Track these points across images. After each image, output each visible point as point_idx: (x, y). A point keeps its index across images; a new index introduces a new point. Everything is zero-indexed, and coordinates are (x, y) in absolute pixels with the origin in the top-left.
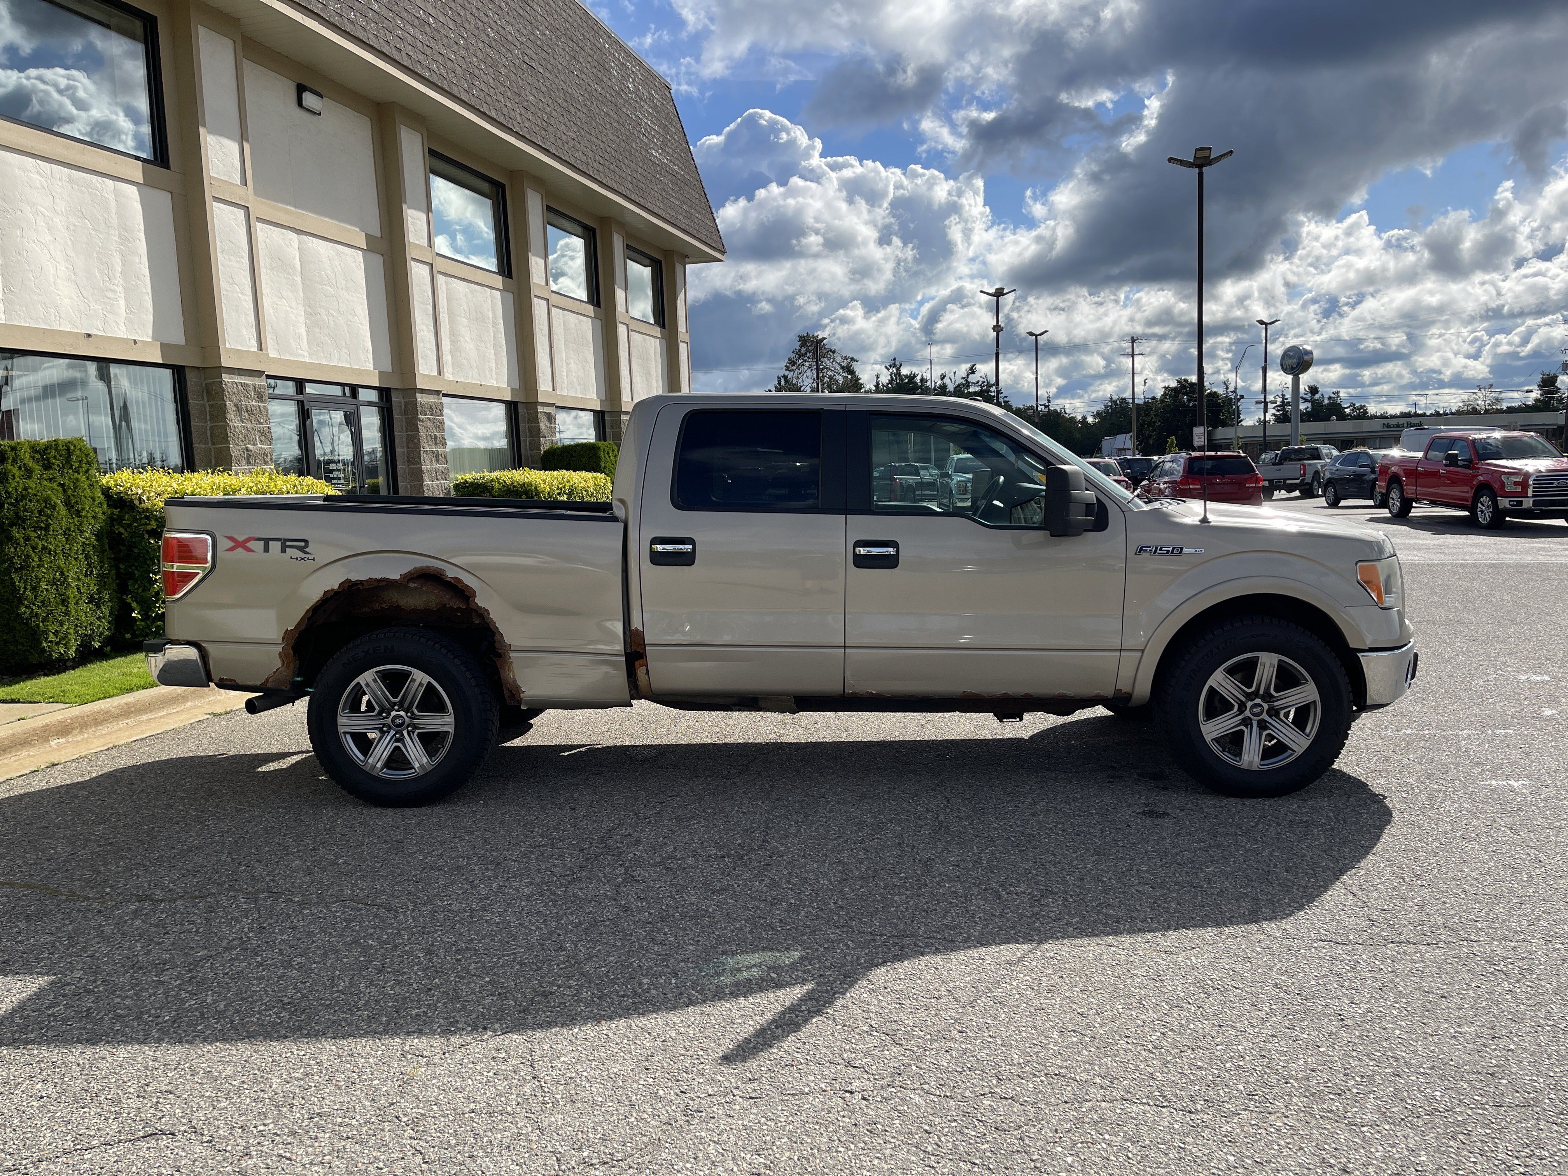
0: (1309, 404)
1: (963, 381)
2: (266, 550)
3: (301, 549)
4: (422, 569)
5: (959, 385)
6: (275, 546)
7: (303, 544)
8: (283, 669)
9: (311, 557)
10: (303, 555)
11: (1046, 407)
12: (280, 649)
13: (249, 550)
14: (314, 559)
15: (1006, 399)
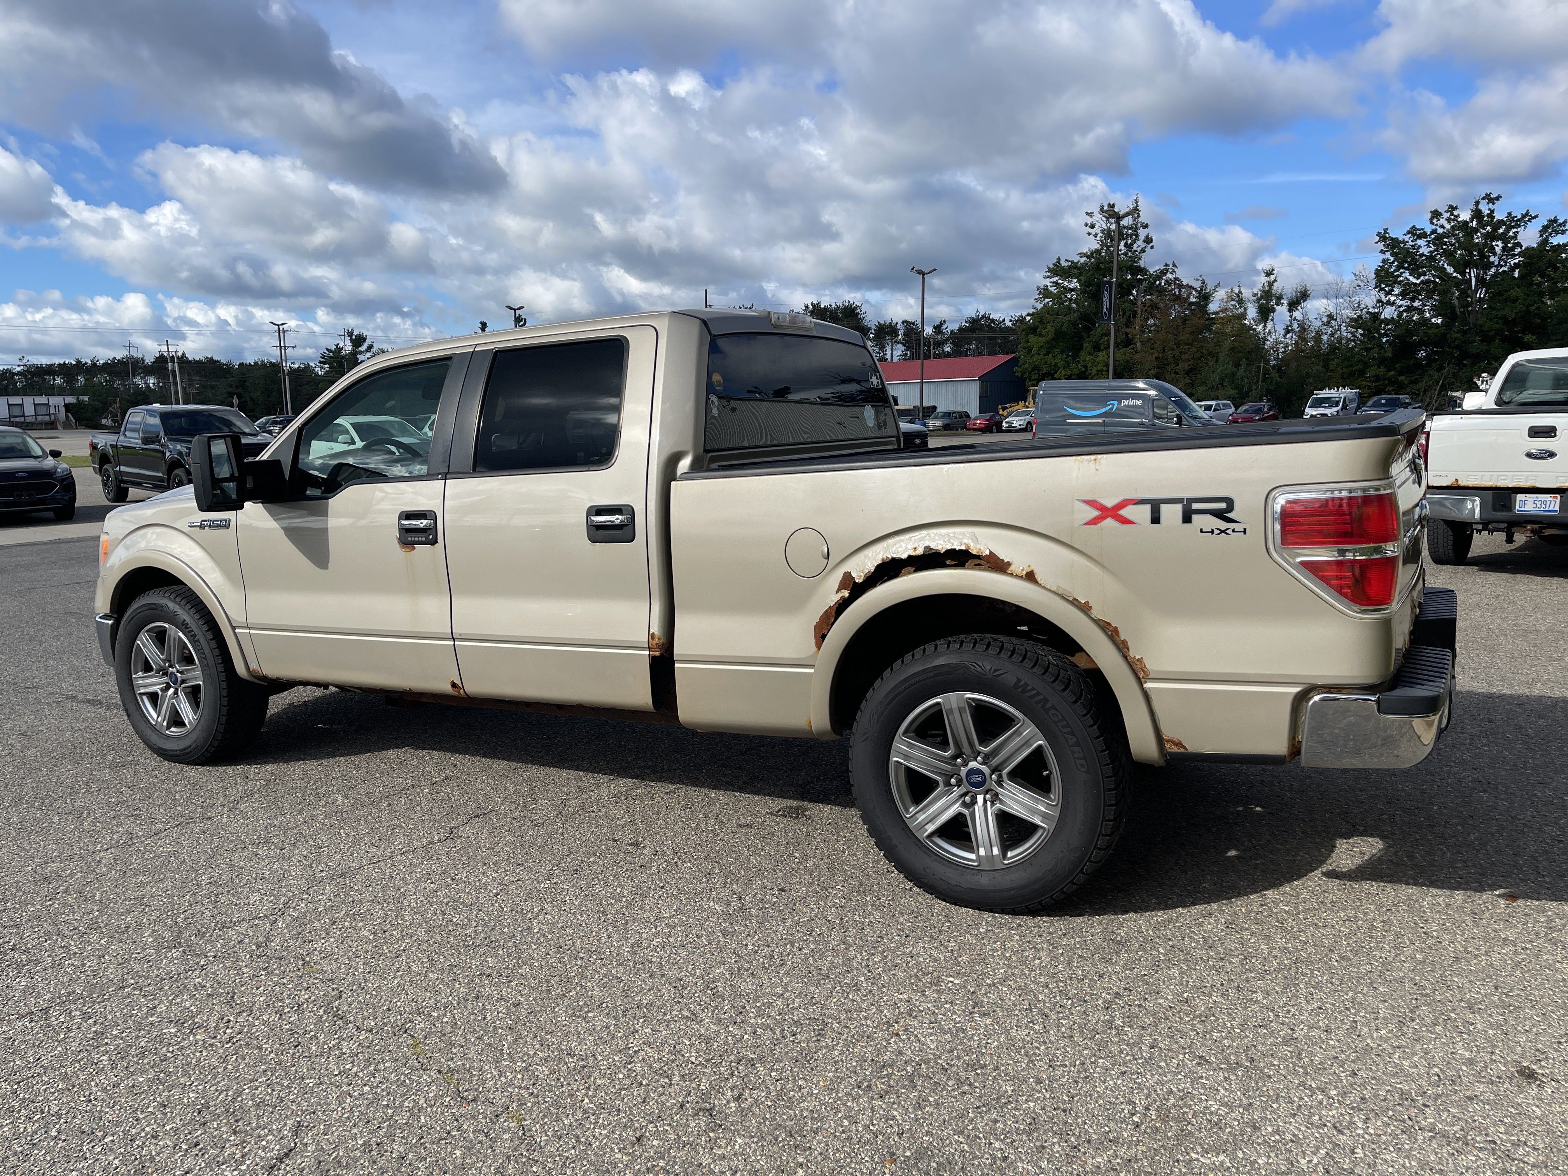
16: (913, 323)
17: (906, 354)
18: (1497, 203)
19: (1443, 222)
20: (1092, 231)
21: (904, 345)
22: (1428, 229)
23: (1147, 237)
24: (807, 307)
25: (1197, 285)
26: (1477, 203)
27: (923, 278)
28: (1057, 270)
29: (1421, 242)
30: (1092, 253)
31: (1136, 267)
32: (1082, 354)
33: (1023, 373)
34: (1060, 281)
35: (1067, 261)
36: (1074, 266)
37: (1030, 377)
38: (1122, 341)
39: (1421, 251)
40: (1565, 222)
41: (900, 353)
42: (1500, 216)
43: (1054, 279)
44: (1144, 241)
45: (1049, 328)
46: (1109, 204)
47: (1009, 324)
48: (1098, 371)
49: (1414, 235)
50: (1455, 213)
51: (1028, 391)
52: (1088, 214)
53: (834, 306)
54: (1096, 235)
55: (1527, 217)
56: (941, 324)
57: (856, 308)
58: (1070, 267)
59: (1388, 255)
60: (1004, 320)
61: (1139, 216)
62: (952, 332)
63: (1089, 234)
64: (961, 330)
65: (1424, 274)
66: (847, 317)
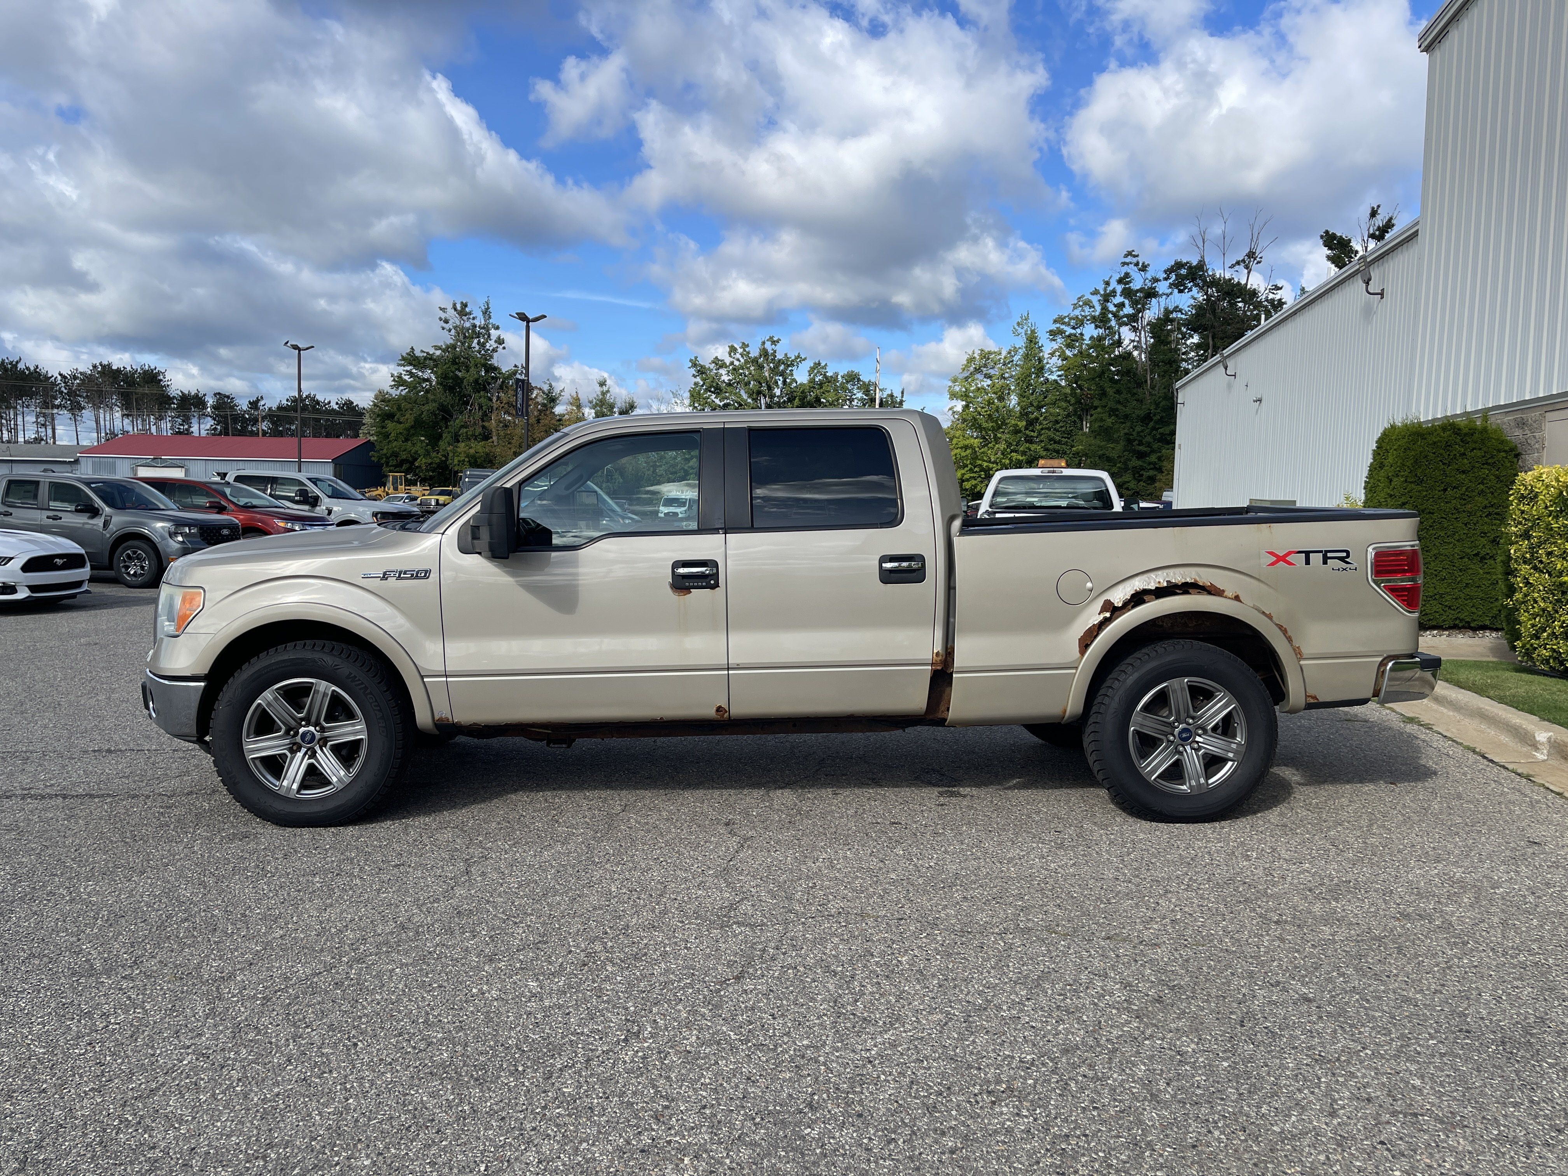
16: (228, 397)
17: (215, 429)
18: (778, 345)
19: (738, 356)
20: (447, 326)
21: (214, 419)
22: (728, 360)
23: (499, 337)
24: (95, 367)
25: (546, 388)
26: (764, 343)
27: (299, 354)
28: (411, 359)
29: (723, 371)
30: (448, 347)
31: (490, 365)
32: (441, 443)
33: (380, 458)
34: (414, 371)
35: (422, 351)
36: (430, 357)
37: (387, 463)
38: (480, 434)
39: (723, 378)
40: (826, 365)
41: (208, 427)
42: (780, 356)
43: (408, 368)
44: (496, 342)
45: (408, 416)
46: (462, 303)
47: (336, 407)
48: (459, 461)
49: (717, 364)
50: (747, 349)
51: (387, 476)
52: (441, 309)
53: (129, 368)
54: (450, 331)
55: (799, 359)
56: (258, 401)
57: (159, 373)
58: (425, 358)
59: (698, 379)
60: (329, 403)
61: (490, 317)
62: (270, 409)
63: (443, 329)
64: (280, 408)
65: (727, 398)
66: (147, 382)
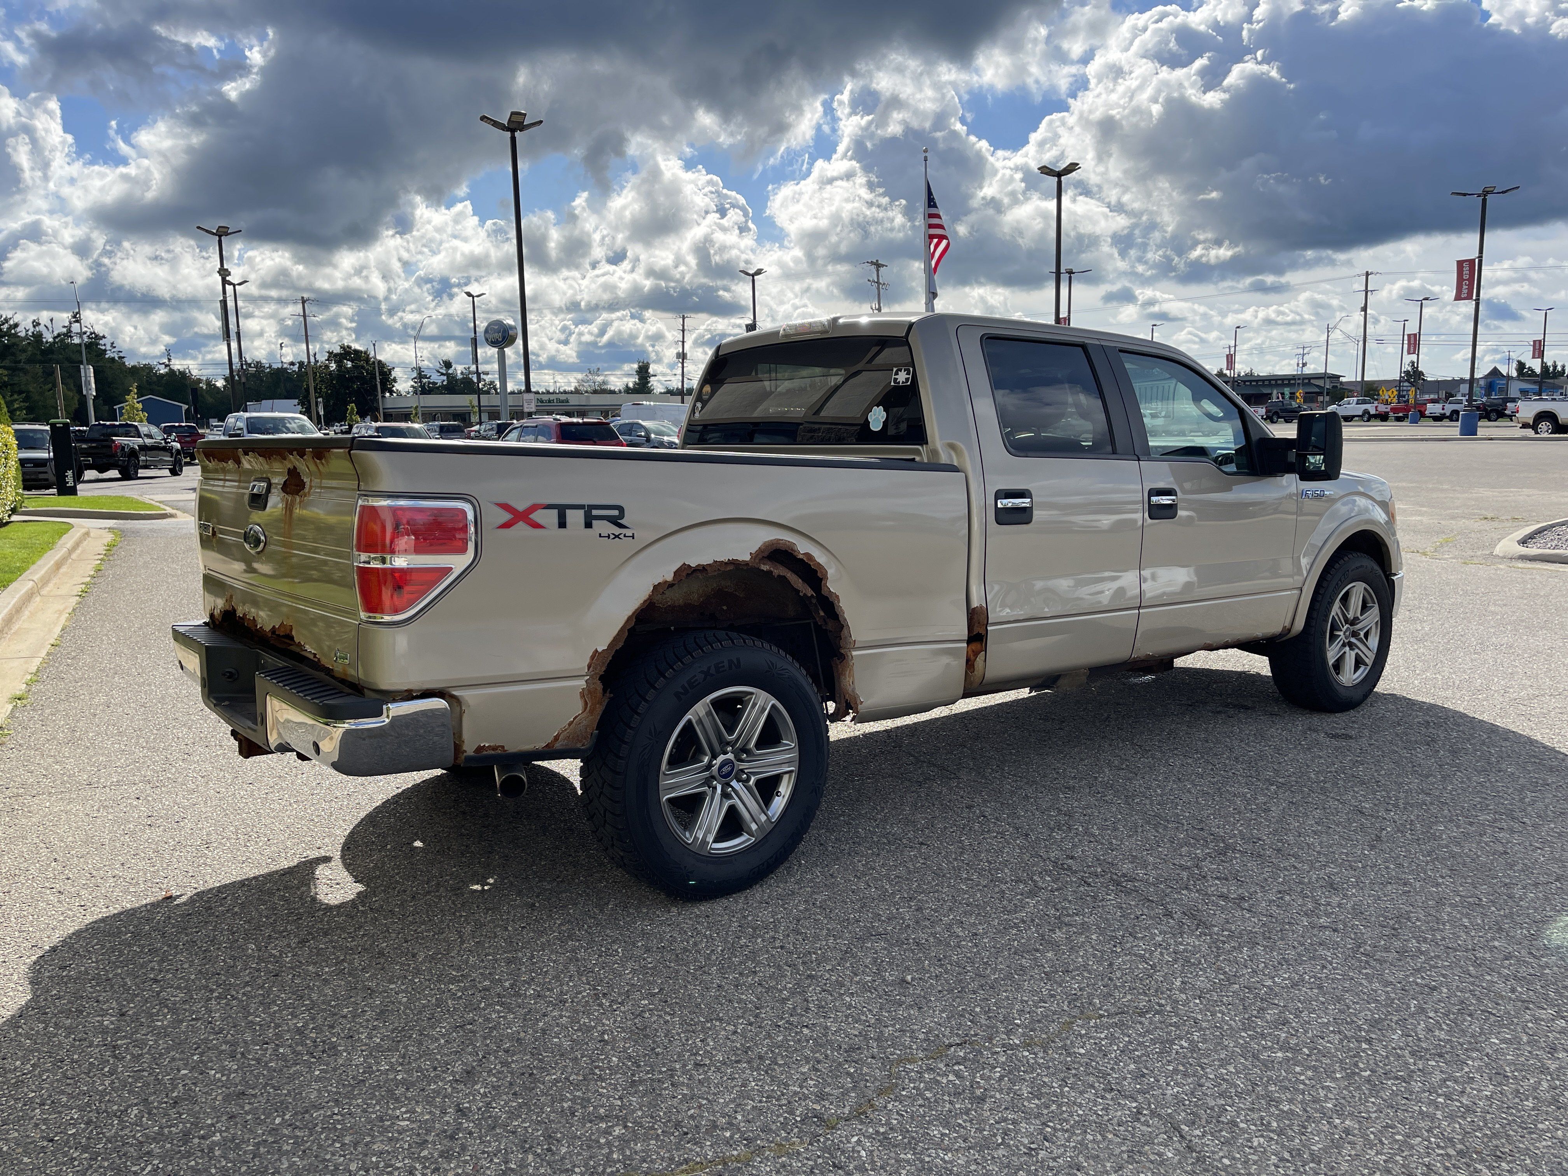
0: (445, 378)
1: (65, 330)
2: (562, 524)
3: (615, 521)
4: (771, 543)
5: (59, 335)
6: (575, 518)
7: (616, 513)
8: (585, 715)
9: (629, 533)
10: (617, 531)
11: (166, 366)
12: (582, 683)
13: (536, 526)
14: (633, 537)
15: (121, 355)
